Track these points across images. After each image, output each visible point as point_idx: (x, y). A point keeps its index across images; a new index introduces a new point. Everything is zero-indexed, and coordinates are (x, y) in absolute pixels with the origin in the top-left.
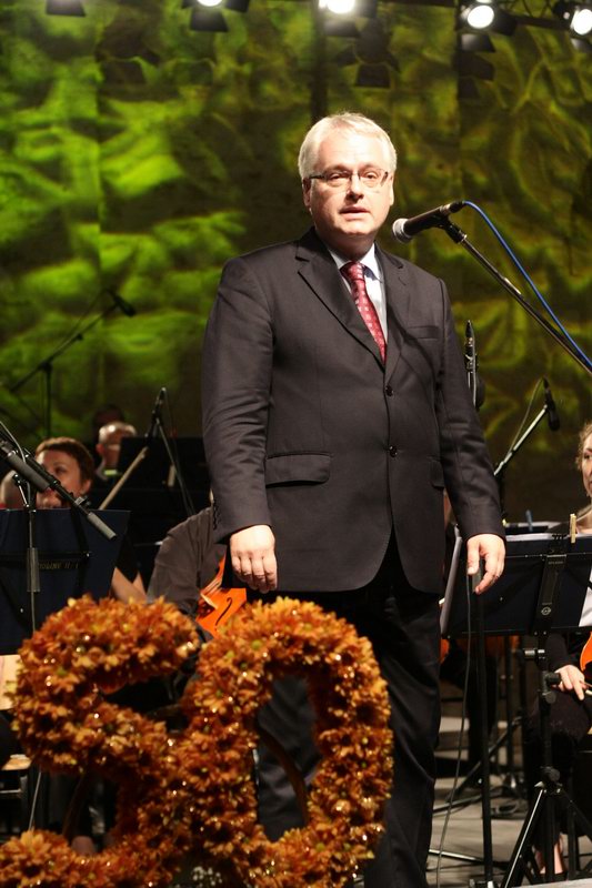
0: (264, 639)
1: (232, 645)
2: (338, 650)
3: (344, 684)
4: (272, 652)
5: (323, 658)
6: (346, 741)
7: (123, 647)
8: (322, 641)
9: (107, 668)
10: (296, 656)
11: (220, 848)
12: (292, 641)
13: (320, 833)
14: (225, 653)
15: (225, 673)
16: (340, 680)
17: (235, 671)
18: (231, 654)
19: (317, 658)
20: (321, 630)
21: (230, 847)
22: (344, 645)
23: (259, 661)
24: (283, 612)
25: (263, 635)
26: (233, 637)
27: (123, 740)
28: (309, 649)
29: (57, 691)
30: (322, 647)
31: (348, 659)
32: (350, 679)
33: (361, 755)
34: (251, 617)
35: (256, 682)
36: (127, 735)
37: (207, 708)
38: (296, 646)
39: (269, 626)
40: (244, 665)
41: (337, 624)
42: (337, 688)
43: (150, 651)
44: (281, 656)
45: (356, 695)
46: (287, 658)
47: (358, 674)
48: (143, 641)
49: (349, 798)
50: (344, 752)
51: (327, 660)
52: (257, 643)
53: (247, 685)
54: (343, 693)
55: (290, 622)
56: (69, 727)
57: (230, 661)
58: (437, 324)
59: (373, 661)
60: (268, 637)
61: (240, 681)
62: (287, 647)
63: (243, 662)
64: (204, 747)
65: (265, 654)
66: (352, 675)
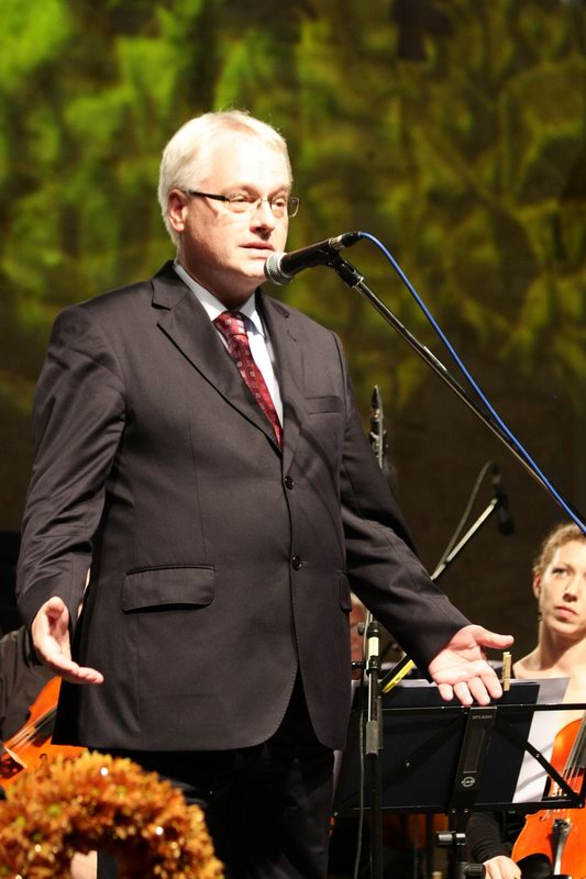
0: (64, 804)
1: (22, 811)
2: (160, 820)
3: (166, 865)
4: (74, 821)
5: (139, 831)
8: (138, 809)
10: (105, 827)
12: (101, 808)
14: (13, 819)
15: (13, 846)
16: (161, 860)
17: (25, 843)
18: (20, 823)
19: (132, 830)
20: (137, 795)
22: (166, 816)
23: (56, 832)
24: (89, 772)
25: (62, 798)
26: (24, 801)
28: (122, 818)
30: (138, 817)
31: (171, 833)
32: (174, 860)
34: (49, 776)
35: (51, 858)
38: (106, 815)
39: (70, 788)
40: (38, 837)
41: (159, 788)
42: (157, 869)
44: (84, 826)
46: (93, 830)
47: (185, 852)
51: (145, 834)
52: (54, 809)
53: (41, 861)
54: (164, 875)
55: (98, 783)
57: (19, 831)
58: (337, 394)
59: (205, 836)
60: (69, 802)
61: (31, 856)
62: (94, 815)
63: (36, 833)
65: (64, 823)
66: (177, 854)
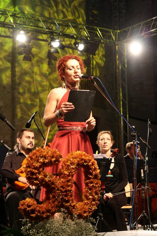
0: (76, 159)
1: (69, 160)
2: (91, 162)
3: (92, 170)
5: (88, 163)
6: (92, 183)
7: (49, 158)
8: (88, 160)
9: (46, 162)
10: (83, 163)
11: (67, 204)
12: (82, 159)
13: (86, 203)
14: (68, 161)
15: (68, 166)
17: (70, 165)
18: (69, 162)
19: (87, 164)
20: (88, 158)
21: (69, 204)
22: (92, 161)
23: (75, 163)
24: (80, 153)
26: (70, 158)
27: (48, 179)
28: (85, 162)
29: (35, 167)
30: (88, 161)
31: (93, 165)
32: (93, 169)
33: (95, 186)
34: (72, 154)
35: (75, 168)
36: (49, 178)
37: (64, 173)
38: (83, 161)
39: (77, 156)
40: (72, 164)
41: (90, 157)
42: (90, 171)
43: (54, 159)
44: (80, 162)
45: (94, 172)
46: (81, 163)
47: (95, 168)
48: (53, 157)
49: (92, 195)
50: (91, 185)
51: (89, 164)
52: (75, 160)
53: (73, 169)
54: (91, 172)
55: (81, 156)
56: (37, 175)
57: (69, 163)
59: (97, 165)
60: (77, 158)
62: (81, 161)
63: (72, 163)
64: (64, 182)
65: (77, 162)
66: (94, 168)
